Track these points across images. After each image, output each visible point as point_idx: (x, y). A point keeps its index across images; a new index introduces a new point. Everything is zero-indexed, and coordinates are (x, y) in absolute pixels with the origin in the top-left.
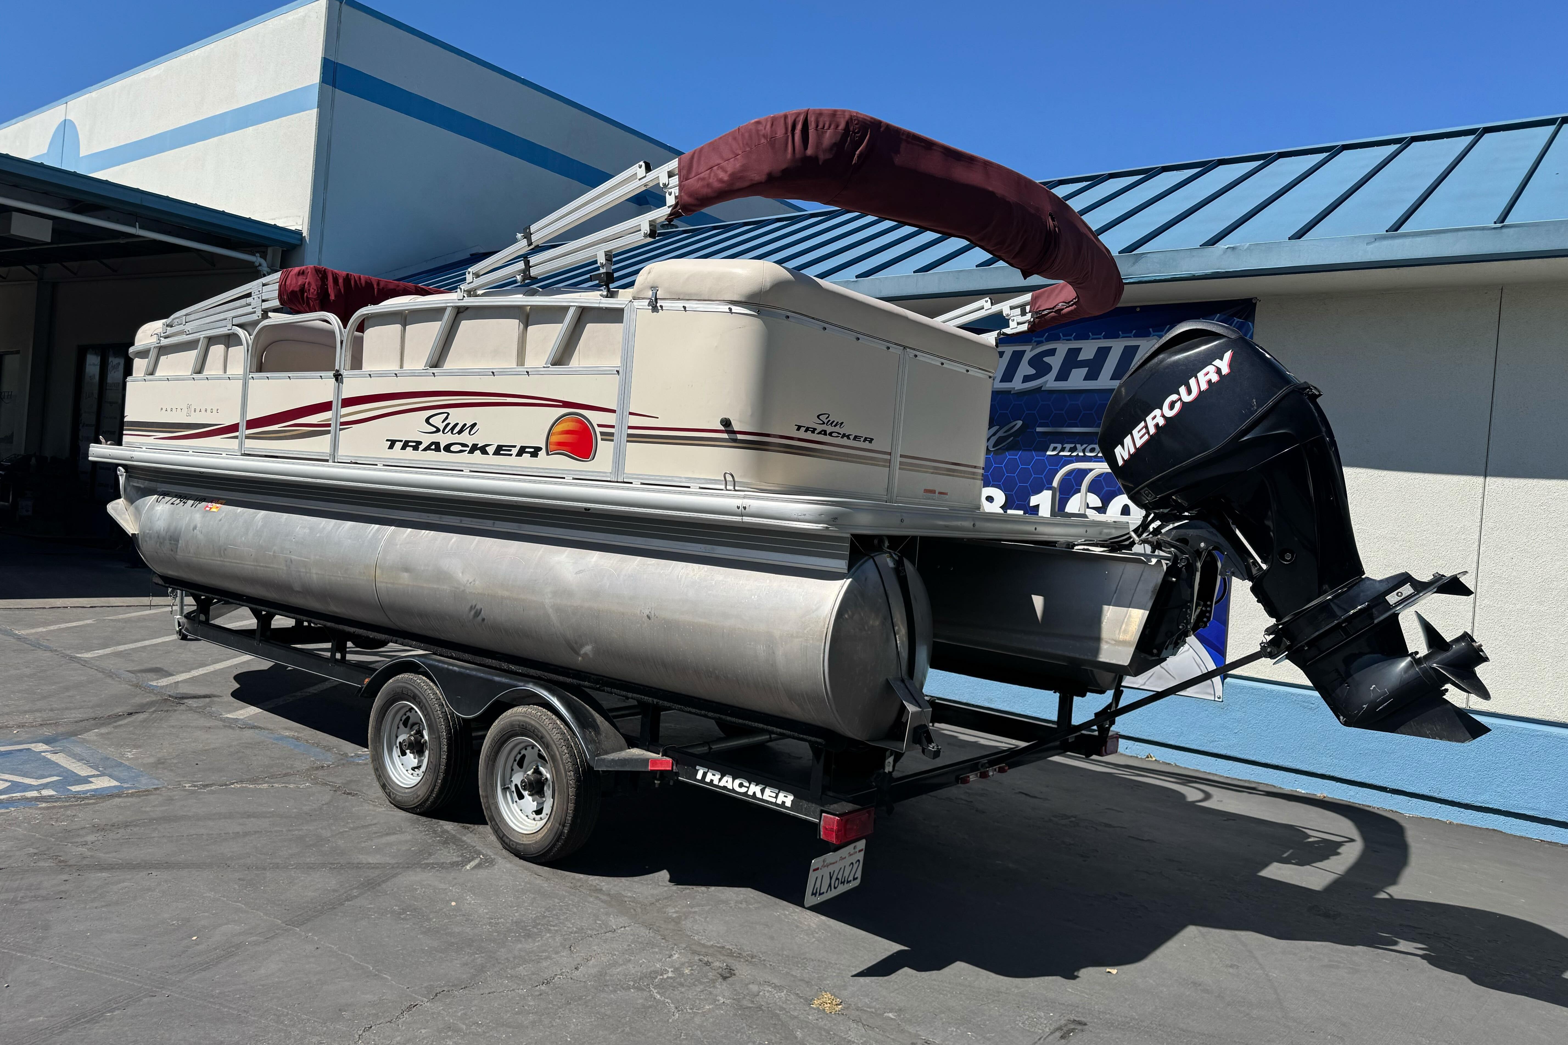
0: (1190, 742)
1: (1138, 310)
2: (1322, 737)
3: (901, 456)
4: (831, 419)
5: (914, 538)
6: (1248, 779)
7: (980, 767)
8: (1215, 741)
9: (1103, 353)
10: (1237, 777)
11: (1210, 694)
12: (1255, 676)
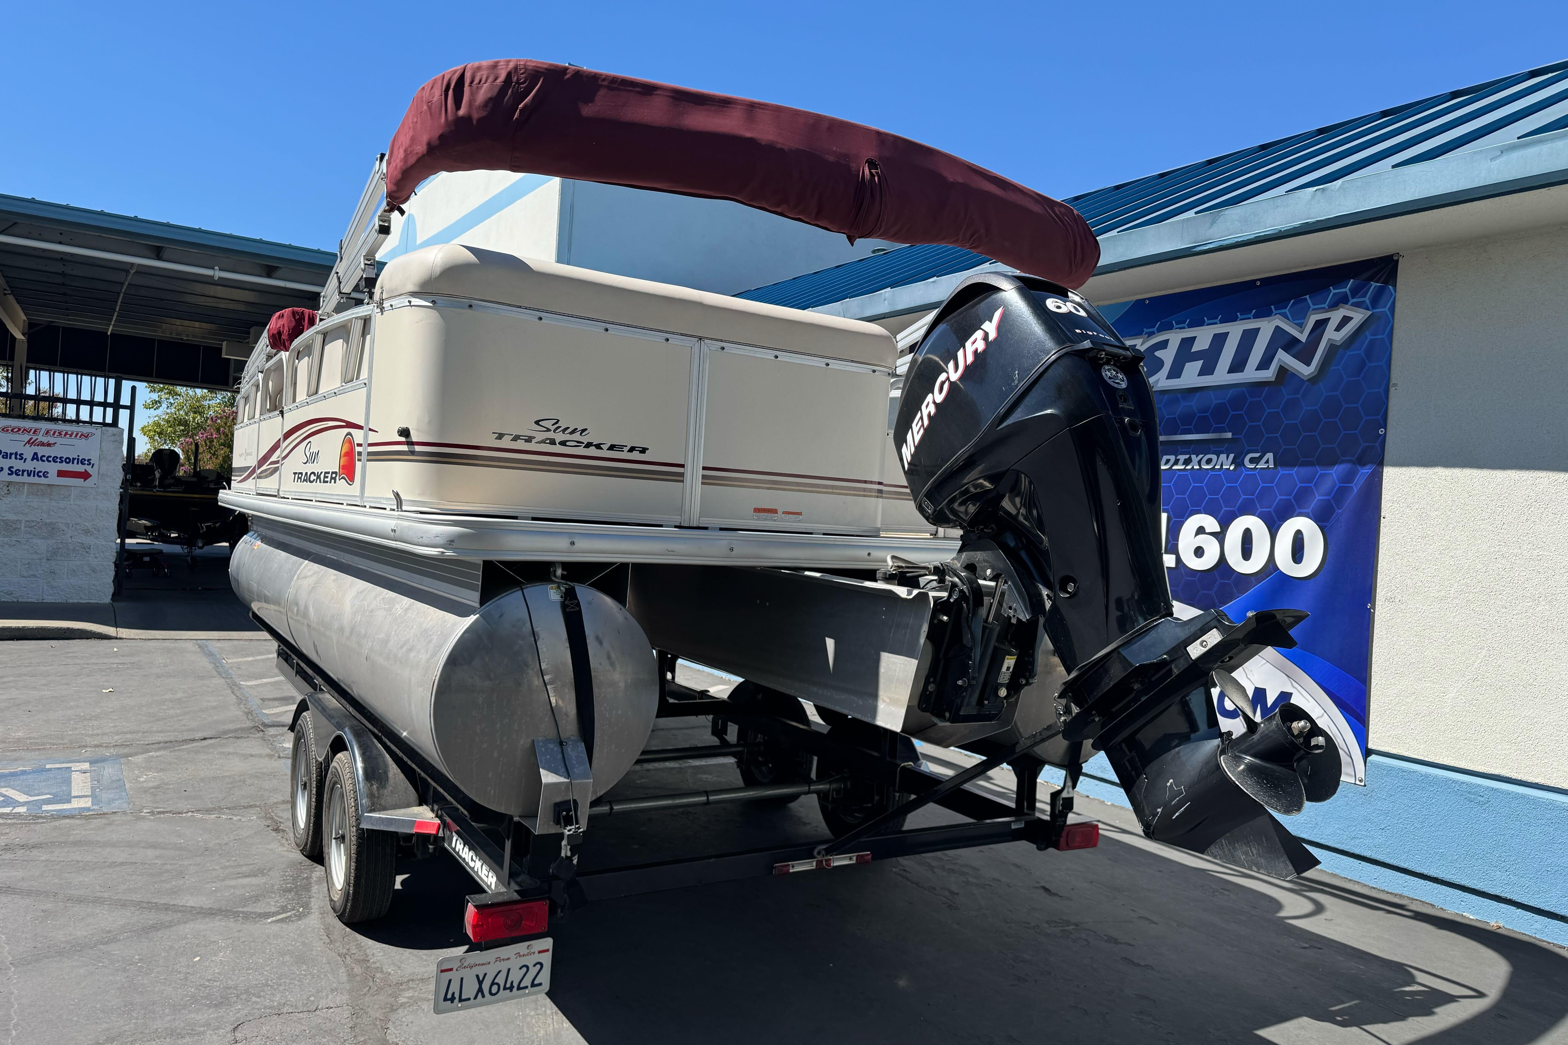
0: (1326, 837)
1: (1258, 283)
2: (1494, 843)
3: (704, 468)
4: (563, 424)
5: (624, 566)
6: (1400, 893)
7: (815, 853)
8: (1357, 838)
9: (1220, 340)
10: (1386, 889)
11: (1351, 775)
12: (1406, 754)
